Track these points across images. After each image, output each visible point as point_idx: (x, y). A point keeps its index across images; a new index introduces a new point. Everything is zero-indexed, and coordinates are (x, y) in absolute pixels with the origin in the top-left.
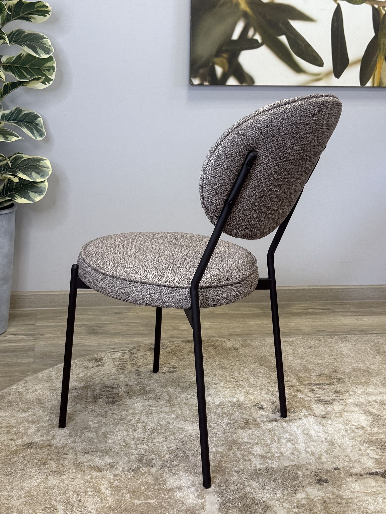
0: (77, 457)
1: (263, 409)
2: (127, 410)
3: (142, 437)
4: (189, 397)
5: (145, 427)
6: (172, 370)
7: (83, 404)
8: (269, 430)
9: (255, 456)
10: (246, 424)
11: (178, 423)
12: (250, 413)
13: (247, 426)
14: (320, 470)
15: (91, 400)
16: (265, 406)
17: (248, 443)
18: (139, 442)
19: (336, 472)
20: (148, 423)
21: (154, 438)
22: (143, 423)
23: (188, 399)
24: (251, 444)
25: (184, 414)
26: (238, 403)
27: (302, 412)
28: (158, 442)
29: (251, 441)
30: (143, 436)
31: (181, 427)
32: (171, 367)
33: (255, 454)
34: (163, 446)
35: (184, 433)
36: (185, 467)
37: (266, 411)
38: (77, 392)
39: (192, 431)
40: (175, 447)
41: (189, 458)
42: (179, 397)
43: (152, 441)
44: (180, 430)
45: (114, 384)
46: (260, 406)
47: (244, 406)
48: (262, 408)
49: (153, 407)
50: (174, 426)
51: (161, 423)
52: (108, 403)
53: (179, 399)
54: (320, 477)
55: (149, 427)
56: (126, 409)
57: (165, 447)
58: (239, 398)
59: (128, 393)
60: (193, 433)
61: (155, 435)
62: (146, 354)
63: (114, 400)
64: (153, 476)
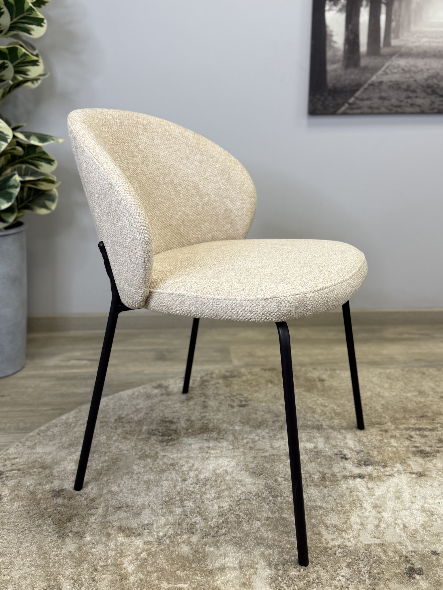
0: (106, 513)
1: (346, 459)
2: (181, 452)
3: (190, 491)
4: (257, 438)
5: (197, 476)
6: (244, 403)
7: (134, 441)
8: (349, 490)
9: (327, 527)
10: (322, 480)
11: (238, 474)
12: (329, 464)
13: (322, 482)
14: (413, 554)
15: (144, 436)
16: (349, 456)
17: (320, 507)
18: (185, 497)
19: (434, 557)
20: (203, 470)
21: (204, 493)
22: (195, 470)
23: (255, 442)
24: (323, 509)
25: (247, 462)
26: (316, 450)
27: (395, 467)
28: (208, 499)
29: (324, 505)
30: (192, 489)
31: (240, 478)
32: (243, 399)
33: (328, 525)
34: (213, 505)
35: (243, 488)
36: (234, 537)
37: (349, 463)
38: (131, 426)
39: (253, 487)
40: (227, 507)
41: (243, 525)
42: (246, 438)
43: (201, 497)
44: (238, 483)
45: (173, 418)
46: (342, 456)
47: (323, 454)
48: (344, 458)
49: (212, 449)
50: (232, 477)
51: (218, 472)
52: (162, 441)
53: (245, 441)
54: (412, 564)
55: (202, 476)
56: (181, 450)
57: (216, 507)
58: (317, 443)
59: (187, 430)
60: (253, 488)
61: (207, 487)
62: (218, 383)
63: (170, 438)
64: (192, 548)
